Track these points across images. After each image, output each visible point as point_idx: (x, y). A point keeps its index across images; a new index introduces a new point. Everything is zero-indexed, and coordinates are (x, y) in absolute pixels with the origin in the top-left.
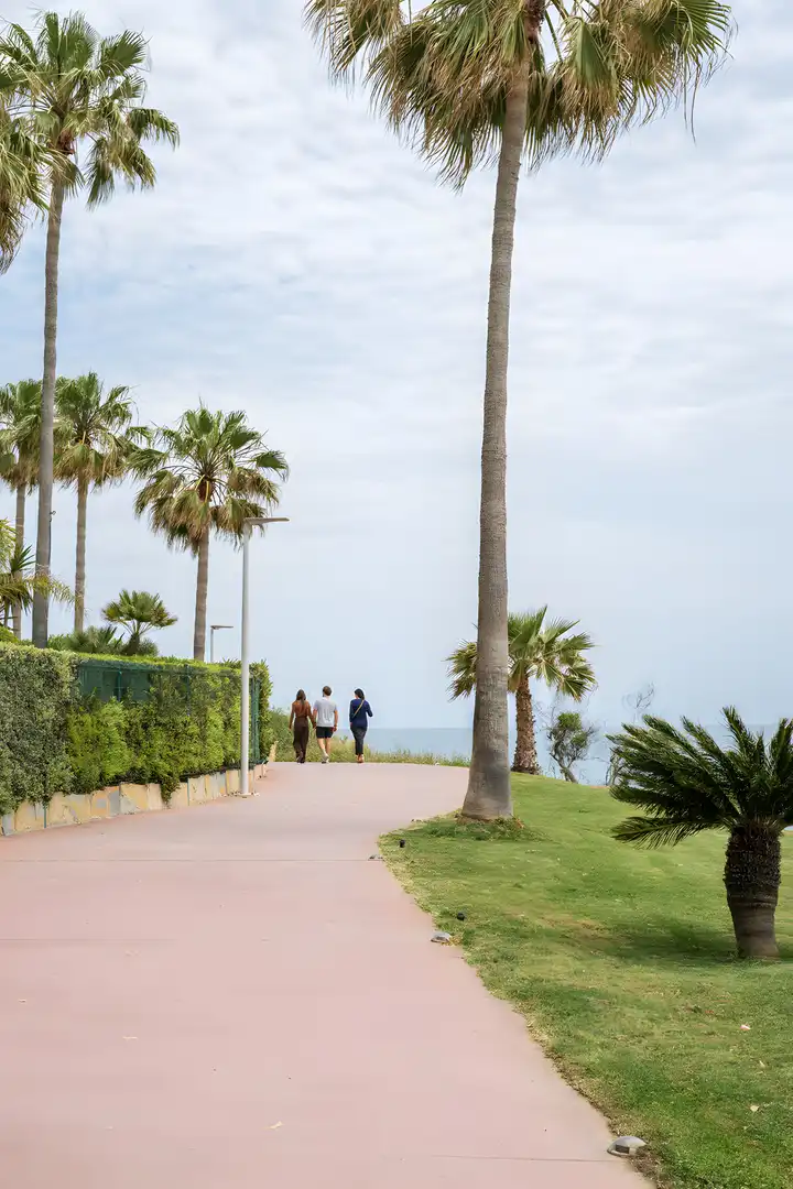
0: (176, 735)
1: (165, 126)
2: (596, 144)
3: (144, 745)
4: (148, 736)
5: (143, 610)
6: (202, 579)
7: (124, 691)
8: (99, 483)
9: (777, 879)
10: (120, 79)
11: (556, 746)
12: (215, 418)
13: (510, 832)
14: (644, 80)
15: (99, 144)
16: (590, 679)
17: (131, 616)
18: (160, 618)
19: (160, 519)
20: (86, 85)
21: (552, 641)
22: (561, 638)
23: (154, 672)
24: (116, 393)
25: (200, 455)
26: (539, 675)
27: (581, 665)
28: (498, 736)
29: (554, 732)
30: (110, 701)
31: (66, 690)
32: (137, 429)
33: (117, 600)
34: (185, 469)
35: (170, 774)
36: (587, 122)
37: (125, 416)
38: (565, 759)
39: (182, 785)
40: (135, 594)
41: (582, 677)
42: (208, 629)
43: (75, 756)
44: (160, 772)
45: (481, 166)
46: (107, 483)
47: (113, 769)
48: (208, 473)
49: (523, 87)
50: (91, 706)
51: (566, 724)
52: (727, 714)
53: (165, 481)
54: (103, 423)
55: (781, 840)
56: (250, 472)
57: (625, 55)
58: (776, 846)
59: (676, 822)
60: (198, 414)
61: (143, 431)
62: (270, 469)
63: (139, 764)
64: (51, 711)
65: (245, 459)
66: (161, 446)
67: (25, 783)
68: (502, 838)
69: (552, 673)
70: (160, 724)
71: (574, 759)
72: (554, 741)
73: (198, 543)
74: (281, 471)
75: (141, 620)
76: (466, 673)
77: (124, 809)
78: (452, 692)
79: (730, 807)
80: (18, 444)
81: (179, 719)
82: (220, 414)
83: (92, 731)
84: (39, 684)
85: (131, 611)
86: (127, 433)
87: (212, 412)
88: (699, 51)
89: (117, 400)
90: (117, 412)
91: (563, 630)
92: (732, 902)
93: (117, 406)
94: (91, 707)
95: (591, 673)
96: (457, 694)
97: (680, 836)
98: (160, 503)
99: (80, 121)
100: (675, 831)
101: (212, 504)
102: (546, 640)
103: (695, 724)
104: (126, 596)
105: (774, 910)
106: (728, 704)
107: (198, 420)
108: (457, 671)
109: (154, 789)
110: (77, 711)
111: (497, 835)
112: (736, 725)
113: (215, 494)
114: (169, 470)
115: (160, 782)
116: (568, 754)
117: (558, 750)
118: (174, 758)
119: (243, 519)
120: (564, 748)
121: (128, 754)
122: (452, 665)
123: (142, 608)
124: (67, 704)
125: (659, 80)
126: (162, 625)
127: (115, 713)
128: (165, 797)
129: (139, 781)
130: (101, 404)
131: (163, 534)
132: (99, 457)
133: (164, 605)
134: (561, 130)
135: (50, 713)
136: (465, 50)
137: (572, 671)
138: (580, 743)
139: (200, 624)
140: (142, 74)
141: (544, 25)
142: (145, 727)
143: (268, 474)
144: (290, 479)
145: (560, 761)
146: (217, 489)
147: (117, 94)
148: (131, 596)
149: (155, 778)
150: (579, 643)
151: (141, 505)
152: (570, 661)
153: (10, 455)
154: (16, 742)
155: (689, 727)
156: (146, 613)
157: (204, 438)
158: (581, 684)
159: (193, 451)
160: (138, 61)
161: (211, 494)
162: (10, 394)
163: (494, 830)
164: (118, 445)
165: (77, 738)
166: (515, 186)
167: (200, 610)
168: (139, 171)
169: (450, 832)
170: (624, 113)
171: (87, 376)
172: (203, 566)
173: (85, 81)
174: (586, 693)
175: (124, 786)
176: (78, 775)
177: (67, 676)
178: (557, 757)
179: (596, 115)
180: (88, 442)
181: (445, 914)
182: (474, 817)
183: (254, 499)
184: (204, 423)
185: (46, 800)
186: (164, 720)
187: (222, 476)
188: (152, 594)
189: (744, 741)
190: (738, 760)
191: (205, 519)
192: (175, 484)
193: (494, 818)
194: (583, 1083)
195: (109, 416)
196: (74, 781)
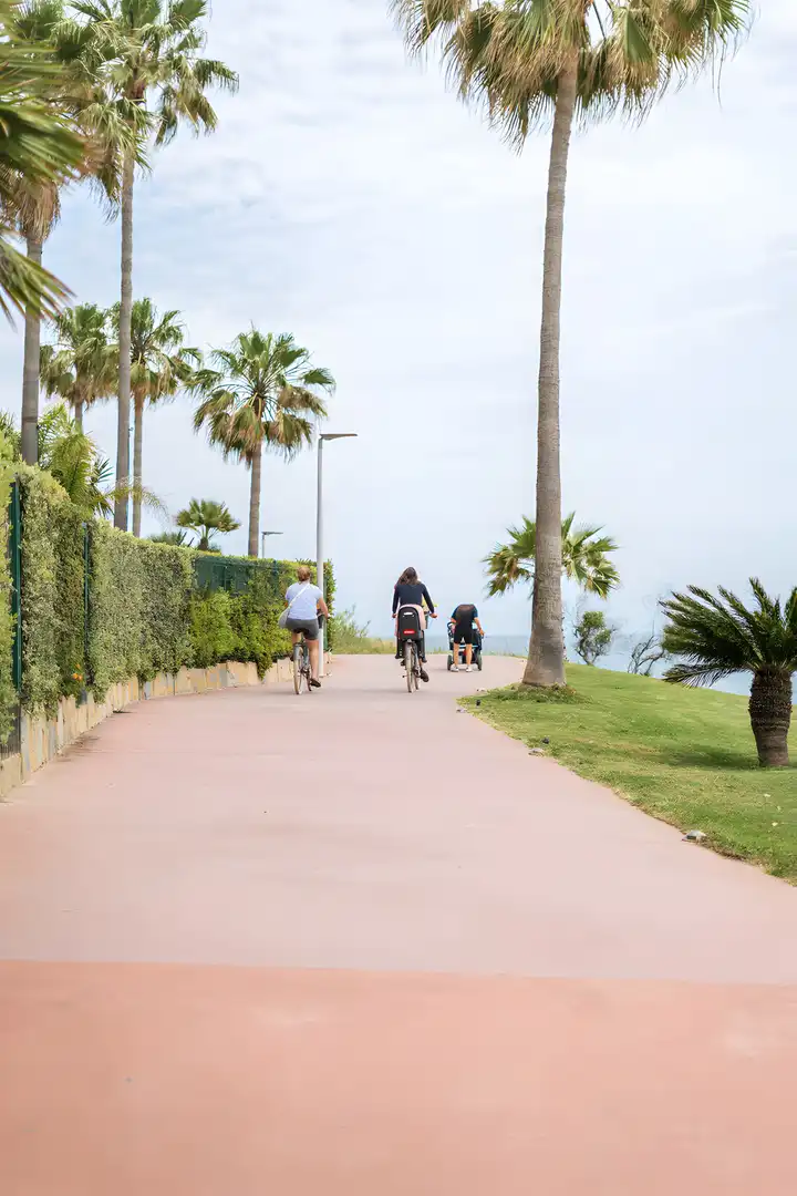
0: (268, 622)
1: (225, 74)
2: (636, 112)
3: (244, 629)
4: (248, 622)
5: (209, 516)
6: (255, 489)
7: (229, 582)
8: (154, 400)
9: (789, 709)
10: (186, 32)
11: (582, 641)
12: (267, 338)
13: (564, 695)
14: (676, 53)
15: (167, 92)
16: (615, 579)
17: (200, 522)
18: (227, 524)
19: (218, 434)
20: (156, 39)
21: (579, 544)
22: (587, 542)
23: (251, 567)
24: (169, 316)
25: (253, 375)
26: (569, 574)
27: (606, 566)
28: (553, 617)
29: (579, 629)
30: (219, 592)
31: (188, 581)
32: (186, 350)
33: (188, 508)
34: (239, 388)
35: (265, 654)
36: (628, 94)
37: (178, 337)
38: (589, 654)
39: (274, 664)
40: (203, 504)
41: (607, 577)
42: (260, 535)
43: (195, 635)
44: (257, 652)
45: (536, 132)
46: (161, 399)
47: (223, 649)
48: (260, 391)
49: (574, 65)
50: (205, 594)
51: (591, 622)
52: (752, 582)
53: (222, 399)
54: (156, 344)
55: (791, 679)
56: (298, 390)
57: (665, 38)
58: (789, 684)
59: (711, 668)
60: (251, 336)
61: (194, 352)
62: (317, 384)
63: (242, 645)
64: (179, 597)
65: (294, 375)
66: (216, 366)
67: (161, 657)
68: (558, 700)
69: (581, 573)
70: (256, 612)
71: (597, 655)
72: (580, 638)
73: (252, 456)
74: (328, 386)
75: (209, 526)
76: (500, 575)
77: (230, 682)
78: (488, 591)
79: (754, 654)
80: (76, 363)
81: (271, 608)
82: (270, 336)
83: (207, 616)
84: (169, 575)
85: (200, 518)
86: (180, 354)
87: (264, 335)
88: (725, 30)
89: (170, 323)
90: (169, 334)
91: (589, 535)
92: (755, 725)
93: (169, 329)
94: (206, 596)
95: (614, 574)
96: (492, 594)
97: (715, 678)
98: (217, 420)
99: (153, 73)
100: (711, 675)
101: (263, 420)
102: (574, 544)
103: (729, 591)
104: (195, 505)
105: (787, 731)
106: (753, 576)
107: (250, 343)
108: (493, 571)
109: (252, 667)
110: (196, 599)
111: (554, 698)
112: (759, 592)
113: (266, 411)
114: (225, 388)
115: (257, 662)
116: (592, 650)
117: (583, 646)
118: (267, 641)
119: (293, 433)
120: (588, 644)
121: (233, 636)
122: (488, 567)
123: (210, 516)
124: (189, 592)
125: (690, 54)
126: (228, 530)
127: (223, 600)
128: (260, 675)
129: (241, 660)
130: (155, 327)
131: (219, 447)
132: (155, 377)
133: (229, 512)
134: (604, 98)
135: (178, 600)
136: (533, 40)
137: (598, 572)
138: (603, 639)
139: (253, 531)
140: (204, 27)
141: (591, 10)
142: (245, 613)
143: (315, 390)
144: (337, 394)
145: (585, 657)
146: (268, 405)
147: (183, 46)
148: (200, 505)
149: (253, 658)
150: (604, 545)
151: (199, 421)
152: (596, 563)
153: (69, 375)
154: (154, 623)
155: (723, 593)
156: (214, 519)
157: (257, 358)
158: (606, 583)
159: (247, 370)
160: (203, 14)
161: (263, 410)
162: (68, 318)
163: (550, 695)
164: (172, 365)
165: (197, 621)
166: (566, 150)
167: (254, 517)
168: (205, 119)
169: (514, 697)
170: (660, 85)
171: (142, 300)
172: (256, 477)
173: (156, 36)
174: (611, 590)
175: (229, 663)
176: (198, 651)
177: (189, 569)
178: (582, 653)
179: (635, 87)
180: (143, 362)
181: (531, 740)
182: (535, 685)
183: (303, 414)
184: (257, 345)
185: (175, 671)
186: (259, 609)
187: (273, 394)
188: (219, 501)
189: (765, 604)
190: (761, 618)
191: (259, 433)
192: (230, 401)
193: (551, 685)
194: (660, 815)
195: (163, 339)
196: (195, 657)
